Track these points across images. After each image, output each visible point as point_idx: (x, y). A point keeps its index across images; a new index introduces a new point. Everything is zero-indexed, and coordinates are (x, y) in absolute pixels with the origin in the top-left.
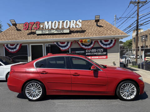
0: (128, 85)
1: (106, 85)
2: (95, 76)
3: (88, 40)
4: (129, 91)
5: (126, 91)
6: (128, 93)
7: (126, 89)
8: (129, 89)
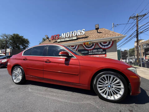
0: (110, 77)
1: (78, 75)
2: (66, 64)
3: (90, 42)
4: (112, 87)
5: (106, 87)
6: (109, 89)
7: (107, 84)
8: (111, 84)
